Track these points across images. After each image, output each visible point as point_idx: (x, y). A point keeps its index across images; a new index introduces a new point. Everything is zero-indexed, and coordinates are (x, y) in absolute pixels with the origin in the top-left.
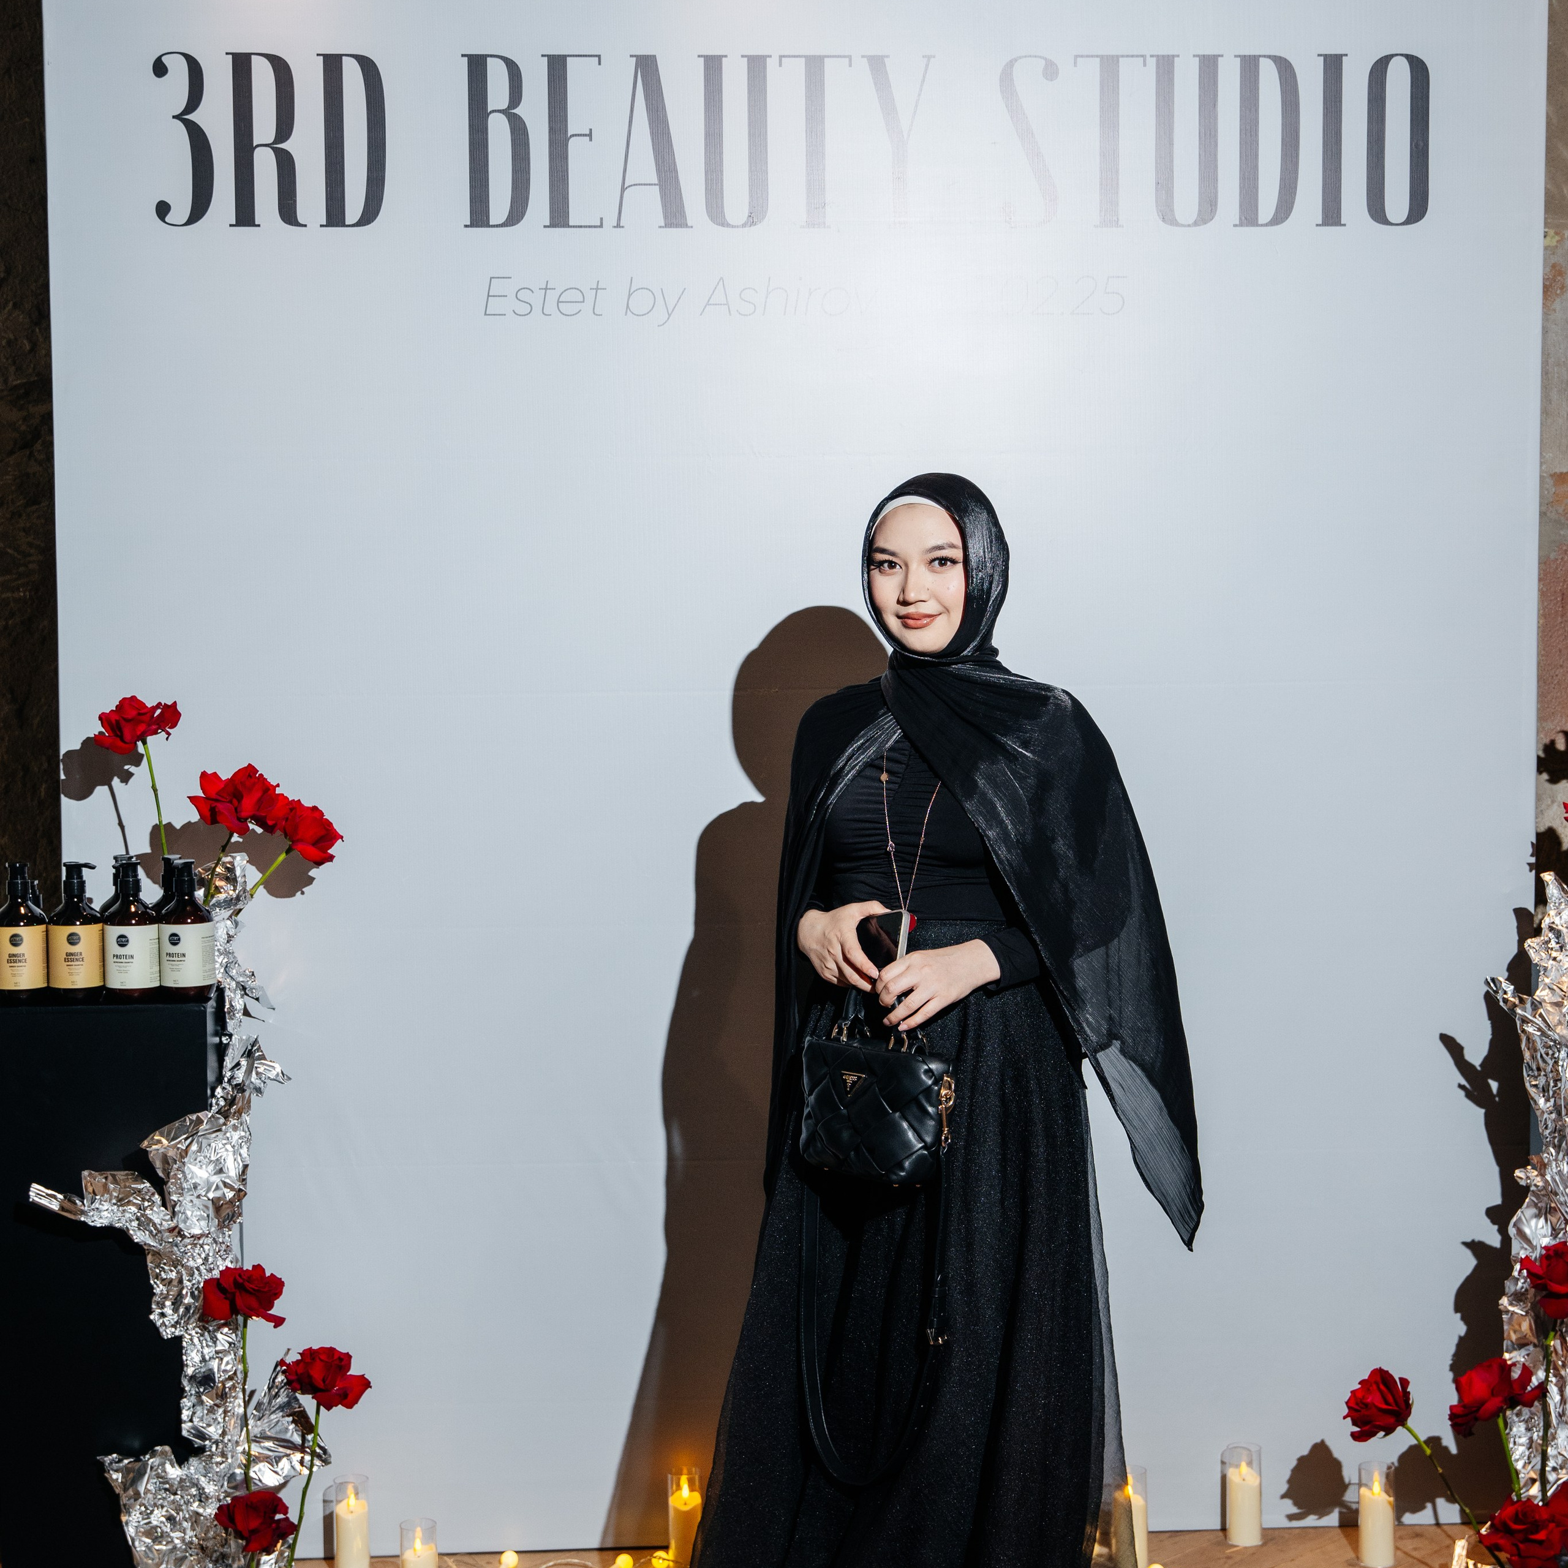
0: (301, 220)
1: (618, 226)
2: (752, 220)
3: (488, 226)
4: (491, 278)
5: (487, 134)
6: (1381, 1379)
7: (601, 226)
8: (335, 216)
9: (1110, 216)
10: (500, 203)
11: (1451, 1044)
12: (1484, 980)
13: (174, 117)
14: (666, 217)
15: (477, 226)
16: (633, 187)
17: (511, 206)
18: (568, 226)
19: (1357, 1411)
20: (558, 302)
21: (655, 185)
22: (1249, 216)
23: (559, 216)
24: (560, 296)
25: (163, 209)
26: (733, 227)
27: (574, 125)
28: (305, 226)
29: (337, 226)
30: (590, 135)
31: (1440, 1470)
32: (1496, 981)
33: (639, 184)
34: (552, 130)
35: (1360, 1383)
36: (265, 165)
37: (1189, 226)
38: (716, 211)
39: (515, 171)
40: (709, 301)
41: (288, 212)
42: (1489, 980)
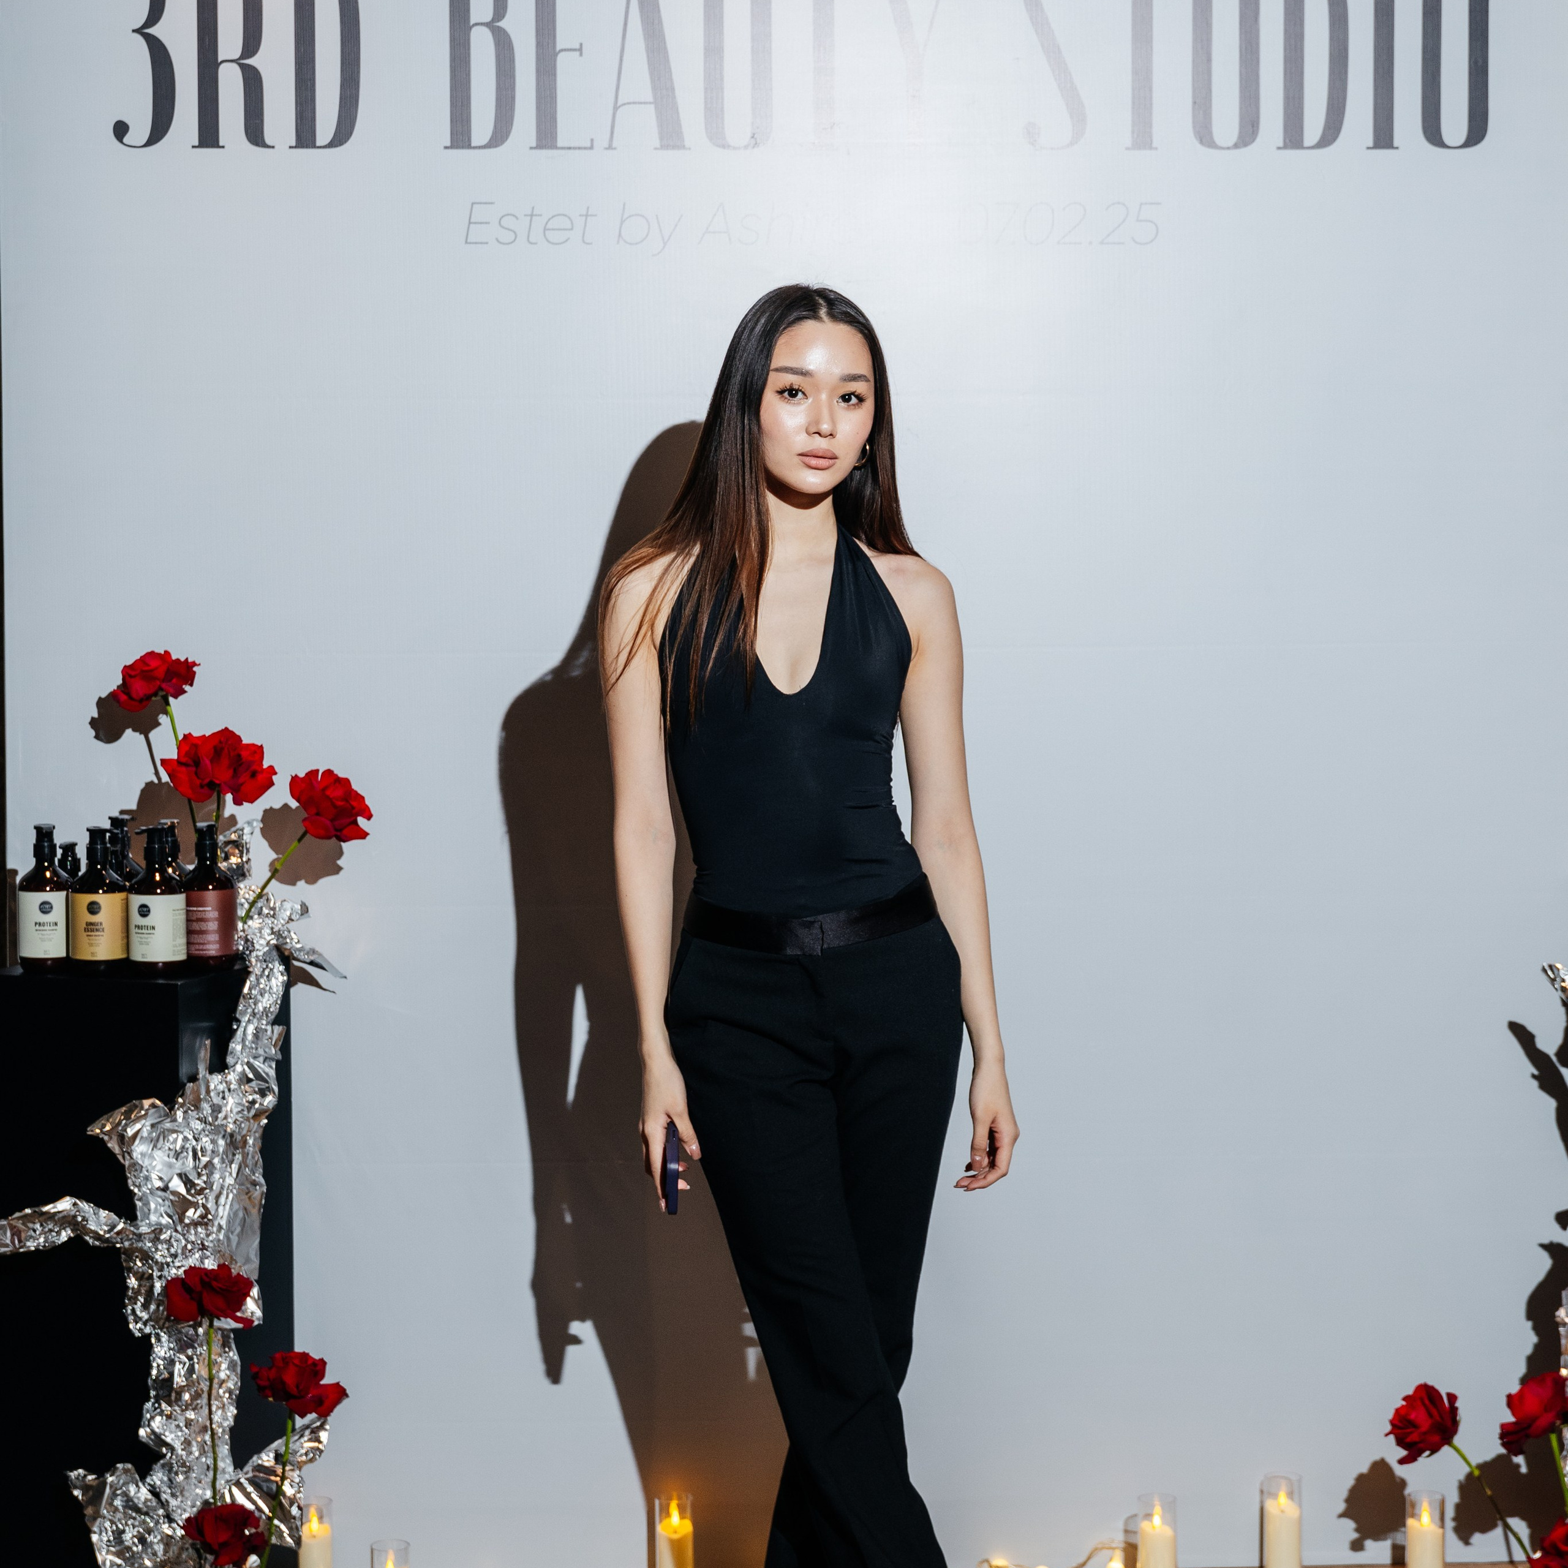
0: (268, 141)
1: (610, 147)
2: (755, 141)
3: (469, 147)
4: (473, 204)
5: (469, 49)
6: (1426, 1395)
7: (591, 148)
8: (305, 137)
9: (1143, 138)
10: (482, 124)
11: (1522, 1034)
12: (1540, 968)
13: (134, 31)
14: (661, 139)
15: (458, 147)
16: (626, 106)
17: (495, 126)
18: (556, 148)
19: (1400, 1428)
20: (545, 229)
21: (650, 103)
22: (1293, 138)
23: (546, 137)
24: (547, 224)
25: (121, 130)
26: (735, 148)
27: (564, 38)
28: (273, 147)
29: (307, 147)
30: (580, 50)
31: (1489, 1492)
32: (1554, 968)
33: (634, 103)
34: (539, 45)
35: (1404, 1399)
36: (230, 81)
37: (1228, 148)
38: (716, 135)
39: (499, 89)
40: (707, 229)
41: (255, 133)
42: (1547, 968)
